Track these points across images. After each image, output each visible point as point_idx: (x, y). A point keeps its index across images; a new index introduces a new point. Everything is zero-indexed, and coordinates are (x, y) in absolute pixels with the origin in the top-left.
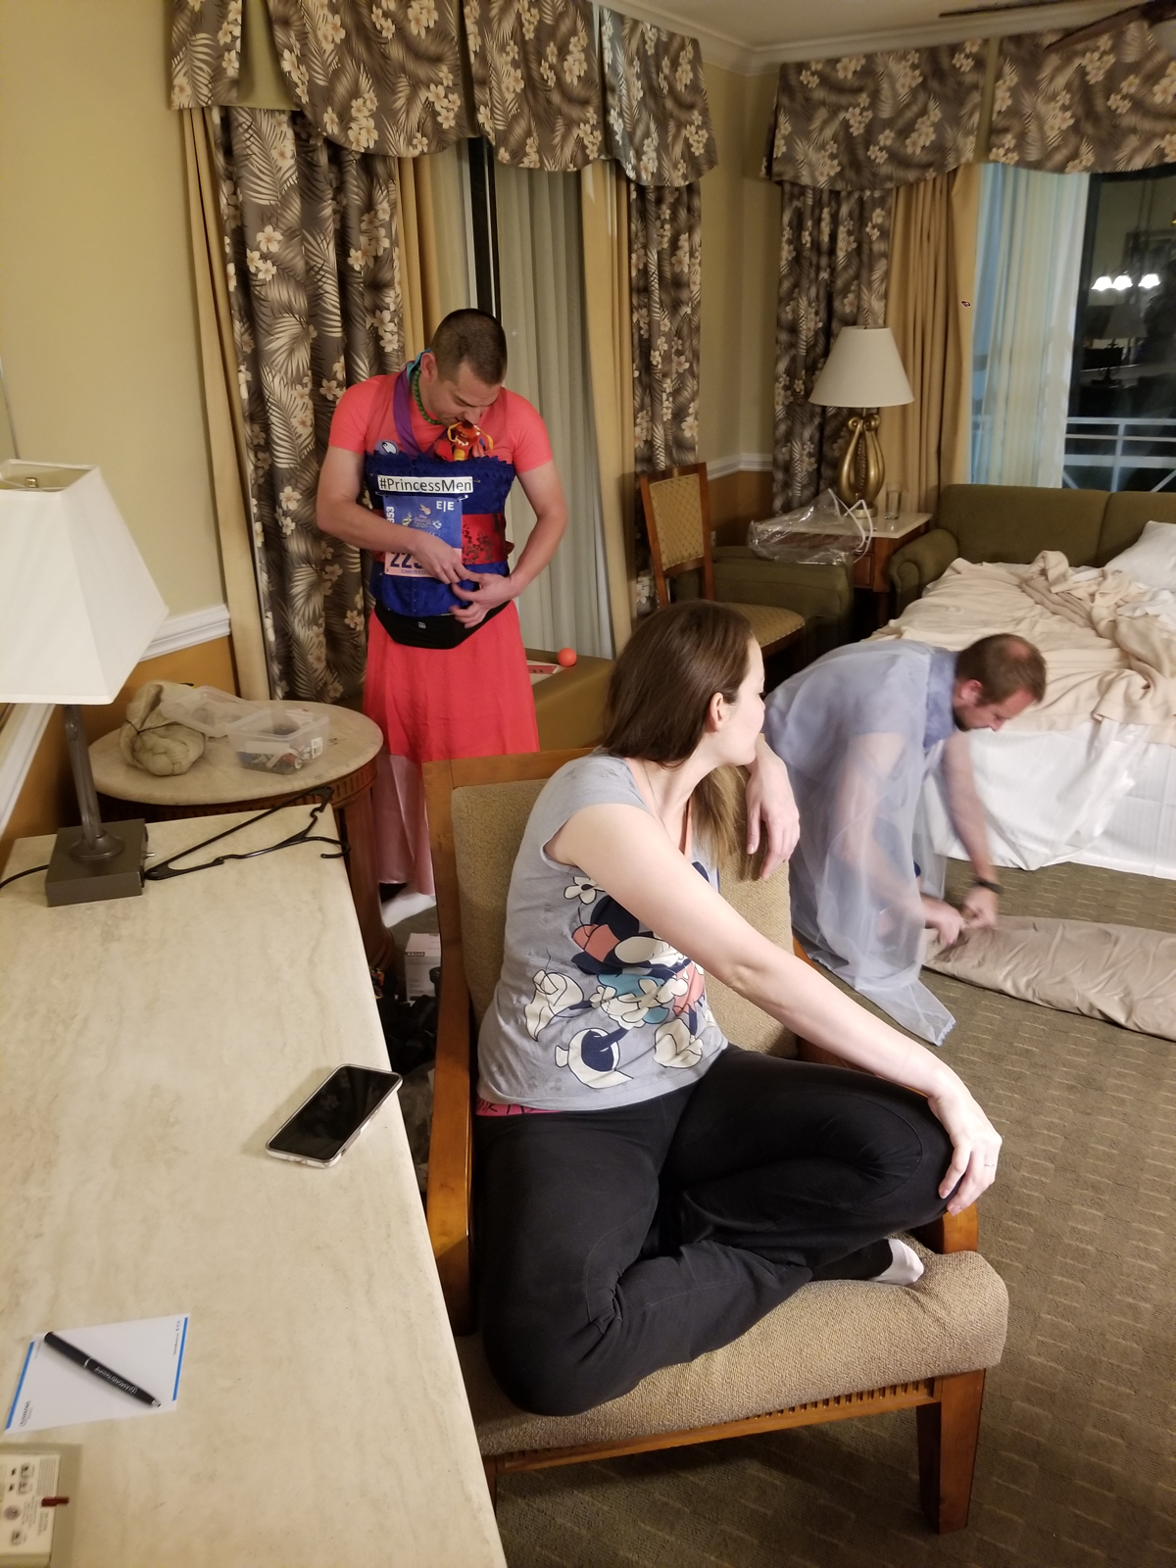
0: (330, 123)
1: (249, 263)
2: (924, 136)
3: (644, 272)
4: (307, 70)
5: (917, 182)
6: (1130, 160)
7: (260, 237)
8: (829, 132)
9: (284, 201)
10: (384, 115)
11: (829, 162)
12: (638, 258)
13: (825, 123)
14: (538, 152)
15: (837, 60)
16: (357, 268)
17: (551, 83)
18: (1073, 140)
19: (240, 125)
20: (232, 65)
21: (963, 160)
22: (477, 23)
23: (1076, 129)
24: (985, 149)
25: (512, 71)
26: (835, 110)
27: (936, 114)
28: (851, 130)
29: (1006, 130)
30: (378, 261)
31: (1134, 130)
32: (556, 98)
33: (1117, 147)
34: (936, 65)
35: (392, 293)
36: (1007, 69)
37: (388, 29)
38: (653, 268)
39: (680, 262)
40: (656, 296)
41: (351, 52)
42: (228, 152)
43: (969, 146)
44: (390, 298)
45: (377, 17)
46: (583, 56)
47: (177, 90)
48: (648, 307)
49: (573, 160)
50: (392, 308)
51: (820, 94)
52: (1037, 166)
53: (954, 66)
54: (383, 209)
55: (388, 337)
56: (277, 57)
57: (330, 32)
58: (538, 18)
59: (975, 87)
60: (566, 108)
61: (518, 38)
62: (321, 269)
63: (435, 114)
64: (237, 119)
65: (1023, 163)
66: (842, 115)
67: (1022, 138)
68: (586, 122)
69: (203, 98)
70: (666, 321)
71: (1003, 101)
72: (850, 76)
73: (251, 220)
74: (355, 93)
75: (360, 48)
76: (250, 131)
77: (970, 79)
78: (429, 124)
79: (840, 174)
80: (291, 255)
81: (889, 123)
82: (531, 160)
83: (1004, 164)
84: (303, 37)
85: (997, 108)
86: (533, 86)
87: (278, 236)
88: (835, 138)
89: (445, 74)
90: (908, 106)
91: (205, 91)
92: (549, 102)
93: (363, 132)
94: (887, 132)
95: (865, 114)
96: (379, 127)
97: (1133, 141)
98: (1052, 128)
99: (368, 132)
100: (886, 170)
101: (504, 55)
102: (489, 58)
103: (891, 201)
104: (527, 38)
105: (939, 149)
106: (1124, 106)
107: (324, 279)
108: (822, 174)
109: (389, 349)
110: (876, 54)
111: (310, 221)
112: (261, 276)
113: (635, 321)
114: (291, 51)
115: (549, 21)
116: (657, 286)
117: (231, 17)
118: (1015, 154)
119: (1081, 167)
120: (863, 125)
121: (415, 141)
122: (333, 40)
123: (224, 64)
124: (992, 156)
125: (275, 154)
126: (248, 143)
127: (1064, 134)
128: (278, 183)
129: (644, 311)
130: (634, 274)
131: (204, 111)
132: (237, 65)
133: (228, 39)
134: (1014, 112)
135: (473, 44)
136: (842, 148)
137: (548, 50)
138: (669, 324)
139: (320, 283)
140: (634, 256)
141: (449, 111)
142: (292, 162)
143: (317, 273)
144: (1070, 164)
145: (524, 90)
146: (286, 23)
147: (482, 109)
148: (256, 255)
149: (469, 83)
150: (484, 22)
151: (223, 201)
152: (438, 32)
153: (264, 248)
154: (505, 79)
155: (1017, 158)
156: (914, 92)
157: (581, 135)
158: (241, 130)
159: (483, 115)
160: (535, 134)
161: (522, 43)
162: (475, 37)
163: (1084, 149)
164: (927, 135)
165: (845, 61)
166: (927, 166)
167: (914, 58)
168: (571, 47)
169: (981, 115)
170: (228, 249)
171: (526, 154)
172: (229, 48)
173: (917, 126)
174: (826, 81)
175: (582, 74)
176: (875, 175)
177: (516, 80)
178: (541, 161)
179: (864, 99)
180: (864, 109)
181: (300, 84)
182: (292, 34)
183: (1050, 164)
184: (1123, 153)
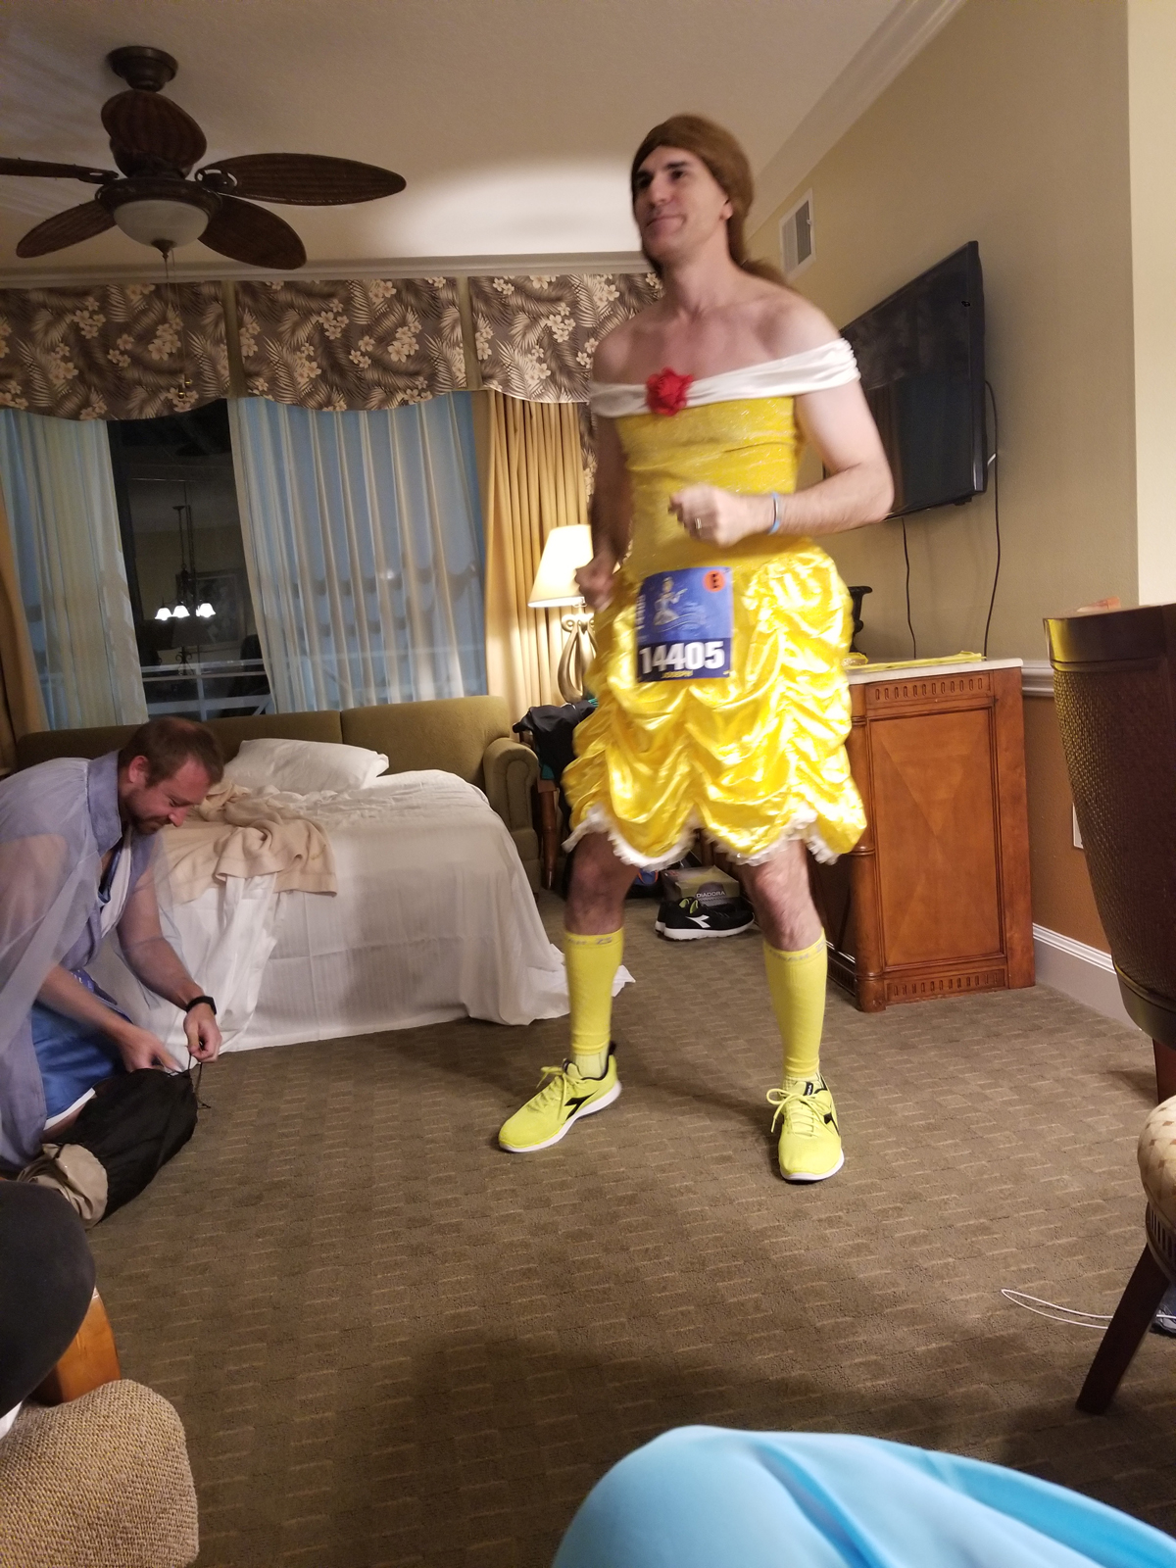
6: (141, 412)
18: (81, 389)
23: (81, 378)
31: (139, 383)
33: (127, 398)
52: (50, 412)
65: (32, 409)
67: (27, 385)
83: (14, 410)
97: (140, 393)
98: (57, 377)
106: (125, 361)
118: (24, 400)
119: (95, 416)
127: (71, 383)
134: (14, 360)
144: (84, 411)
155: (26, 404)
163: (94, 397)
183: (61, 412)
184: (134, 403)
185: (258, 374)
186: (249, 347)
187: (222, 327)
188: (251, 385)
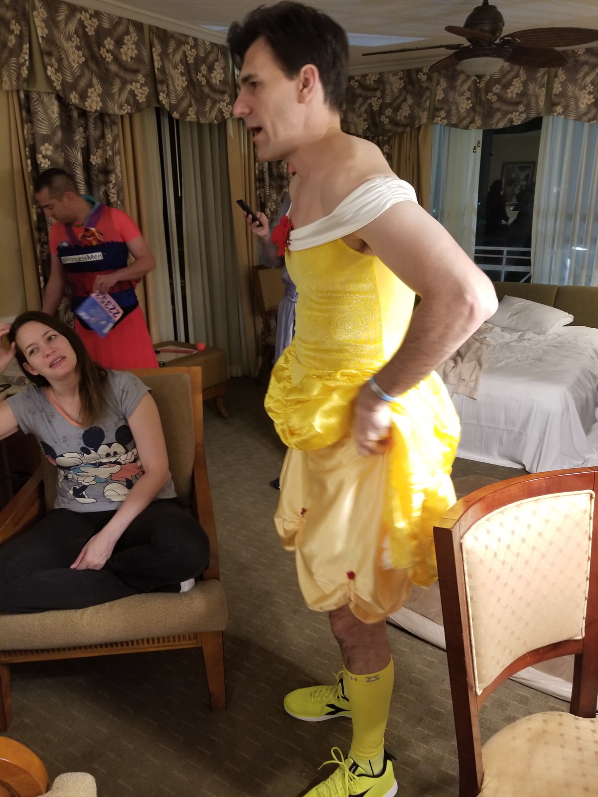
0: (74, 98)
1: (37, 160)
2: (405, 111)
3: (262, 172)
4: (62, 75)
5: (403, 133)
6: (497, 124)
7: (42, 148)
8: (363, 109)
9: (54, 132)
10: (106, 95)
11: (363, 123)
12: (259, 165)
13: (361, 105)
14: (196, 114)
15: (367, 75)
16: (94, 163)
17: (204, 83)
18: (472, 114)
19: (33, 99)
20: (25, 72)
21: (422, 123)
22: (159, 55)
23: (473, 108)
24: (432, 118)
25: (181, 77)
26: (366, 98)
27: (410, 101)
28: (373, 108)
29: (441, 109)
30: (108, 161)
31: (499, 110)
32: (207, 90)
33: (492, 118)
34: (410, 77)
35: (114, 176)
36: (442, 80)
37: (109, 57)
38: (266, 169)
39: (283, 168)
40: (267, 183)
41: (88, 68)
42: (29, 111)
43: (424, 117)
44: (113, 178)
45: (103, 52)
46: (222, 71)
47: (4, 82)
48: (264, 187)
49: (216, 118)
50: (114, 182)
51: (359, 91)
52: (456, 126)
53: (418, 78)
54: (109, 138)
55: (112, 195)
56: (45, 69)
57: (76, 59)
58: (196, 53)
59: (427, 88)
60: (212, 95)
61: (184, 62)
62: (74, 163)
63: (135, 96)
64: (31, 96)
65: (450, 125)
66: (368, 101)
67: (449, 113)
68: (224, 101)
69: (14, 86)
70: (275, 195)
71: (440, 95)
72: (372, 82)
73: (38, 140)
74: (90, 85)
75: (93, 66)
76: (38, 101)
77: (425, 85)
78: (131, 100)
79: (368, 129)
80: (57, 156)
81: (390, 105)
82: (192, 116)
83: (441, 125)
84: (60, 60)
85: (437, 98)
86: (192, 84)
87: (51, 148)
88: (366, 112)
89: (141, 78)
90: (398, 97)
91: (14, 83)
92: (202, 92)
93: (94, 103)
94: (389, 109)
95: (379, 100)
96: (103, 100)
97: (498, 115)
98: (462, 108)
99: (97, 103)
100: (388, 127)
101: (176, 70)
102: (167, 71)
103: (392, 142)
104: (189, 62)
105: (412, 117)
106: (494, 99)
107: (76, 168)
108: (360, 129)
109: (112, 201)
110: (384, 73)
111: (68, 141)
112: (42, 165)
113: (258, 194)
114: (52, 66)
115: (202, 54)
116: (267, 178)
117: (24, 51)
118: (446, 120)
119: (475, 127)
120: (378, 106)
121: (124, 108)
122: (78, 62)
123: (22, 72)
124: (435, 121)
125: (50, 111)
126: (37, 107)
127: (468, 111)
128: (51, 124)
129: (262, 190)
130: (257, 172)
131: (18, 92)
132: (26, 72)
133: (23, 61)
134: (445, 101)
135: (157, 64)
136: (369, 117)
137: (202, 68)
138: (276, 196)
139: (74, 170)
140: (257, 164)
141: (142, 94)
142: (56, 115)
143: (73, 165)
144: (471, 125)
145: (187, 86)
146: (50, 54)
147: (161, 94)
148: (40, 156)
149: (155, 82)
150: (164, 55)
151: (26, 132)
152: (138, 59)
153: (44, 153)
154: (176, 80)
155: (447, 122)
156: (401, 90)
157: (221, 107)
158: (33, 101)
159: (162, 97)
160: (194, 106)
161: (186, 65)
162: (158, 61)
163: (477, 118)
164: (406, 111)
165: (370, 75)
166: (406, 126)
167: (401, 74)
168: (215, 67)
169: (430, 103)
170: (27, 153)
171: (188, 115)
172: (23, 64)
173: (402, 107)
174: (362, 85)
175: (222, 79)
176: (383, 129)
177: (183, 81)
178: (198, 118)
179: (378, 94)
180: (379, 98)
181: (56, 81)
182: (54, 59)
183: (461, 126)
184: (495, 121)
185: (558, 104)
186: (557, 88)
187: (546, 78)
188: (553, 110)
